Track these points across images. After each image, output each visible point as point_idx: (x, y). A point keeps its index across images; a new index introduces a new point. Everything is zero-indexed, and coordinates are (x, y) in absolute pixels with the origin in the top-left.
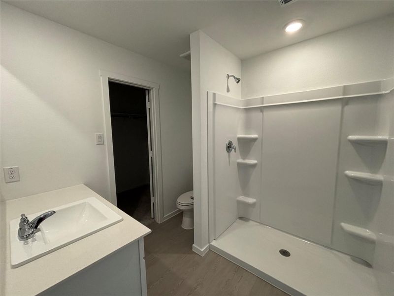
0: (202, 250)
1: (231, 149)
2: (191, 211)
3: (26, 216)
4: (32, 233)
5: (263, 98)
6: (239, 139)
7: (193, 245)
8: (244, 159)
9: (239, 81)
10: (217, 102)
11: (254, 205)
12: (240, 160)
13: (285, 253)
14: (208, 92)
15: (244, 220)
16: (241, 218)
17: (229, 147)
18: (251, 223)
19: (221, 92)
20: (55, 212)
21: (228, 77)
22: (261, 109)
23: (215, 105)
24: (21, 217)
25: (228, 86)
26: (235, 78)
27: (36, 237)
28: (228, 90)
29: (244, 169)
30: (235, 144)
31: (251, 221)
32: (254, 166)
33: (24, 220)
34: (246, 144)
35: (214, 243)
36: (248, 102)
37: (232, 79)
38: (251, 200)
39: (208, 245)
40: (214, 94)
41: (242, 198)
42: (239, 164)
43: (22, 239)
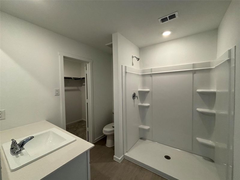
0: (120, 159)
1: (135, 97)
2: (113, 135)
3: (15, 140)
4: (20, 151)
5: (152, 69)
6: (140, 92)
7: (114, 156)
8: (142, 103)
9: (139, 60)
10: (127, 71)
11: (148, 130)
12: (140, 104)
13: (168, 157)
14: (122, 66)
15: (143, 140)
16: (141, 138)
17: (134, 96)
18: (147, 141)
19: (129, 66)
20: (33, 137)
21: (133, 57)
22: (151, 75)
23: (126, 72)
24: (12, 141)
25: (133, 62)
26: (136, 58)
27: (23, 153)
28: (133, 65)
29: (142, 109)
30: (137, 94)
31: (147, 140)
32: (148, 107)
33: (14, 143)
34: (143, 95)
35: (126, 154)
36: (143, 71)
37: (135, 58)
38: (147, 127)
39: (123, 155)
40: (126, 67)
41: (142, 126)
42: (139, 106)
43: (14, 154)
